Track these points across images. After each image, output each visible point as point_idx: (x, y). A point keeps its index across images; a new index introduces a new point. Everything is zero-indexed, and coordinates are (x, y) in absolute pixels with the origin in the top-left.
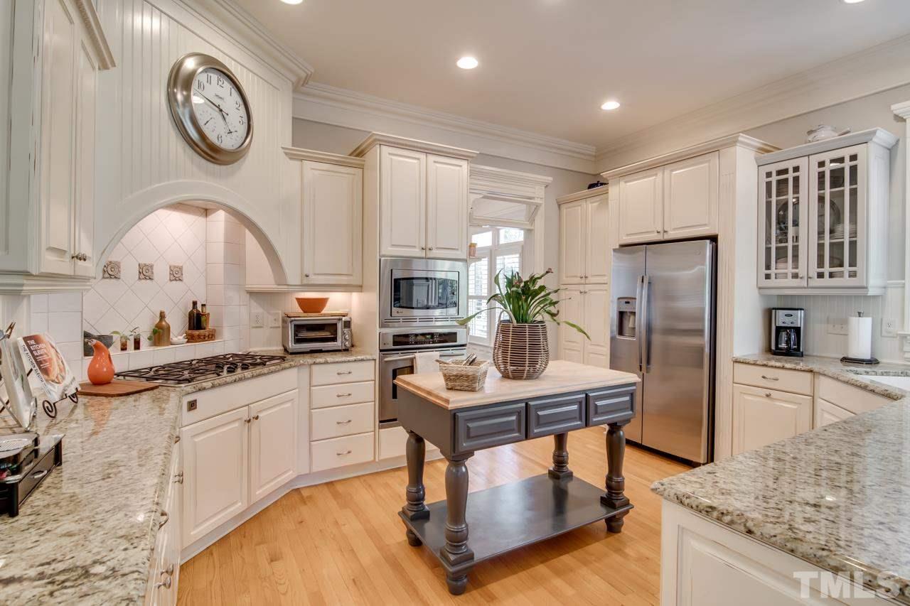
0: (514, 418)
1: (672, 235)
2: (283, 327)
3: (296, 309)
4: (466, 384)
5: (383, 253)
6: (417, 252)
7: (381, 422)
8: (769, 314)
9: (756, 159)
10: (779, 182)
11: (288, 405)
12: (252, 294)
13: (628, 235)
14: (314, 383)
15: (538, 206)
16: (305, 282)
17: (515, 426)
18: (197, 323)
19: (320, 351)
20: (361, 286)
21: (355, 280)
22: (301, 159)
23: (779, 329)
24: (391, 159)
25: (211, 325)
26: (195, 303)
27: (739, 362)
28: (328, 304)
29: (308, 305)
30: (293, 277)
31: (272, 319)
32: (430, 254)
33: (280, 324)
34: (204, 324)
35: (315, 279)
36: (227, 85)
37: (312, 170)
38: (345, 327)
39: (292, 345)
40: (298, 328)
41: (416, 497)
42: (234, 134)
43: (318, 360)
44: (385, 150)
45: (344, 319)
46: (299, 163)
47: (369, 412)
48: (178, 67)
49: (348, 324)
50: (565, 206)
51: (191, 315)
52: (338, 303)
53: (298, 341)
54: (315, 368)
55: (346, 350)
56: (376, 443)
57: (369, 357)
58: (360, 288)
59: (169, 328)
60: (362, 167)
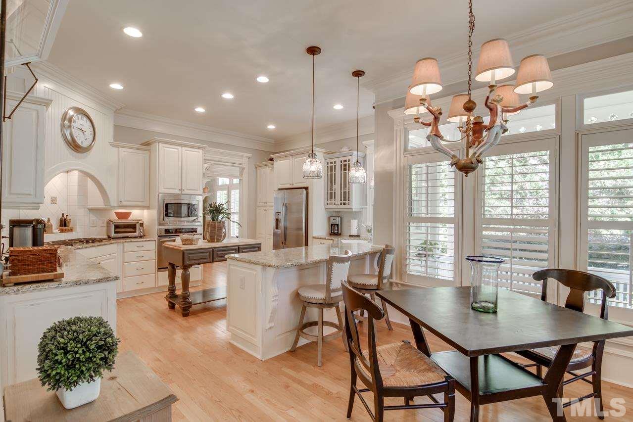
0: (208, 254)
1: (295, 186)
2: (107, 226)
3: (115, 218)
4: (189, 242)
5: (160, 191)
6: (177, 192)
7: (158, 269)
8: (329, 218)
9: (324, 157)
10: (330, 166)
11: (113, 260)
12: (91, 210)
13: (281, 184)
14: (125, 250)
15: (243, 168)
16: (120, 205)
17: (208, 257)
18: (64, 223)
19: (127, 237)
20: (149, 207)
21: (146, 204)
22: (117, 147)
23: (332, 225)
24: (164, 149)
25: (71, 225)
26: (63, 215)
27: (315, 238)
28: (131, 216)
29: (121, 216)
30: (113, 202)
31: (101, 222)
32: (183, 193)
33: (105, 225)
34: (67, 224)
35: (124, 204)
36: (85, 119)
37: (124, 152)
38: (140, 226)
39: (113, 235)
40: (117, 227)
41: (172, 290)
42: (88, 140)
43: (127, 241)
44: (161, 145)
45: (140, 222)
46: (117, 148)
47: (153, 264)
48: (66, 114)
49: (142, 225)
50: (259, 168)
51: (61, 220)
52: (136, 214)
53: (116, 232)
54: (125, 244)
55: (141, 237)
56: (156, 279)
57: (152, 239)
58: (148, 208)
59: (52, 226)
60: (149, 151)
